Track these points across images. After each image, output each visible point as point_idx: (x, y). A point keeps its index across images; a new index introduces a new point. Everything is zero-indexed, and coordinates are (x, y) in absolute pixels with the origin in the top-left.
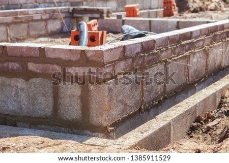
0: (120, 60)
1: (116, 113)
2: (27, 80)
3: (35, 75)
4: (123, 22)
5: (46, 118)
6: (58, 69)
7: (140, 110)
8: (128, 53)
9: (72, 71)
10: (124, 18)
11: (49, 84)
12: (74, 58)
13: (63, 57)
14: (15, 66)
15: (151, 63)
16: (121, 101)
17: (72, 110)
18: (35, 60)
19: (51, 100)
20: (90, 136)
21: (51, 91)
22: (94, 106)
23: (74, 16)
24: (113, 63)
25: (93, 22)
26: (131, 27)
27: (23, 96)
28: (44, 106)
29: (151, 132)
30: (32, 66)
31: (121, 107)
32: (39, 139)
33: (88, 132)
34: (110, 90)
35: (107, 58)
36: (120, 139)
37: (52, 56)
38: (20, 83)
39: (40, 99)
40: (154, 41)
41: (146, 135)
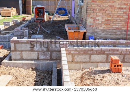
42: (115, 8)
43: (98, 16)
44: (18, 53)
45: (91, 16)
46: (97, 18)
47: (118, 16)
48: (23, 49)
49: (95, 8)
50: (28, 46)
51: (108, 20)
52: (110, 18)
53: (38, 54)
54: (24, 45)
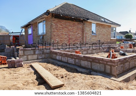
0: (119, 62)
1: (118, 73)
2: (99, 64)
3: (101, 63)
4: (120, 50)
5: (103, 72)
6: (106, 63)
7: (123, 72)
8: (121, 60)
9: (108, 63)
10: (120, 49)
11: (104, 65)
12: (109, 61)
13: (107, 60)
14: (97, 61)
15: (126, 62)
16: (119, 70)
17: (108, 71)
18: (101, 60)
19: (104, 68)
20: (112, 77)
21: (104, 67)
22: (113, 71)
23: (109, 48)
24: (117, 63)
25: (113, 50)
26: (122, 51)
27: (99, 67)
28: (102, 69)
29: (125, 78)
30: (100, 62)
31: (119, 71)
32: (101, 77)
33: (112, 76)
34: (116, 68)
35: (116, 62)
36: (118, 79)
37: (105, 60)
38: (98, 64)
39: (102, 68)
40: (127, 58)
41: (124, 78)
42: (63, 35)
43: (56, 38)
44: (25, 56)
45: (53, 38)
46: (56, 39)
47: (65, 38)
48: (29, 54)
49: (55, 34)
50: (32, 52)
51: (61, 40)
52: (62, 39)
53: (38, 56)
54: (29, 51)
